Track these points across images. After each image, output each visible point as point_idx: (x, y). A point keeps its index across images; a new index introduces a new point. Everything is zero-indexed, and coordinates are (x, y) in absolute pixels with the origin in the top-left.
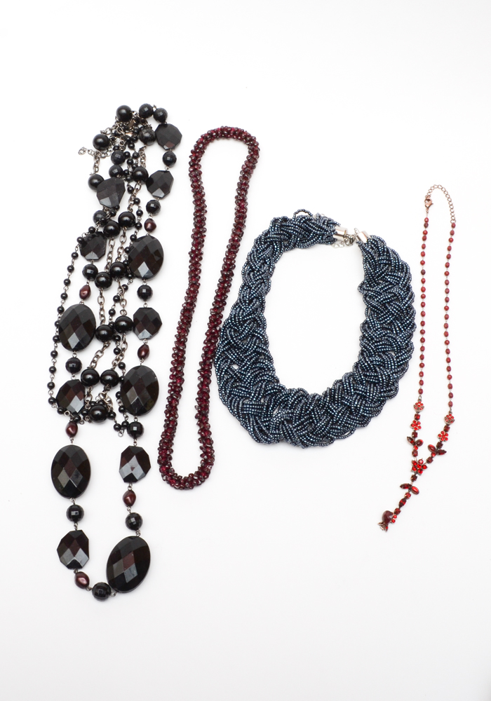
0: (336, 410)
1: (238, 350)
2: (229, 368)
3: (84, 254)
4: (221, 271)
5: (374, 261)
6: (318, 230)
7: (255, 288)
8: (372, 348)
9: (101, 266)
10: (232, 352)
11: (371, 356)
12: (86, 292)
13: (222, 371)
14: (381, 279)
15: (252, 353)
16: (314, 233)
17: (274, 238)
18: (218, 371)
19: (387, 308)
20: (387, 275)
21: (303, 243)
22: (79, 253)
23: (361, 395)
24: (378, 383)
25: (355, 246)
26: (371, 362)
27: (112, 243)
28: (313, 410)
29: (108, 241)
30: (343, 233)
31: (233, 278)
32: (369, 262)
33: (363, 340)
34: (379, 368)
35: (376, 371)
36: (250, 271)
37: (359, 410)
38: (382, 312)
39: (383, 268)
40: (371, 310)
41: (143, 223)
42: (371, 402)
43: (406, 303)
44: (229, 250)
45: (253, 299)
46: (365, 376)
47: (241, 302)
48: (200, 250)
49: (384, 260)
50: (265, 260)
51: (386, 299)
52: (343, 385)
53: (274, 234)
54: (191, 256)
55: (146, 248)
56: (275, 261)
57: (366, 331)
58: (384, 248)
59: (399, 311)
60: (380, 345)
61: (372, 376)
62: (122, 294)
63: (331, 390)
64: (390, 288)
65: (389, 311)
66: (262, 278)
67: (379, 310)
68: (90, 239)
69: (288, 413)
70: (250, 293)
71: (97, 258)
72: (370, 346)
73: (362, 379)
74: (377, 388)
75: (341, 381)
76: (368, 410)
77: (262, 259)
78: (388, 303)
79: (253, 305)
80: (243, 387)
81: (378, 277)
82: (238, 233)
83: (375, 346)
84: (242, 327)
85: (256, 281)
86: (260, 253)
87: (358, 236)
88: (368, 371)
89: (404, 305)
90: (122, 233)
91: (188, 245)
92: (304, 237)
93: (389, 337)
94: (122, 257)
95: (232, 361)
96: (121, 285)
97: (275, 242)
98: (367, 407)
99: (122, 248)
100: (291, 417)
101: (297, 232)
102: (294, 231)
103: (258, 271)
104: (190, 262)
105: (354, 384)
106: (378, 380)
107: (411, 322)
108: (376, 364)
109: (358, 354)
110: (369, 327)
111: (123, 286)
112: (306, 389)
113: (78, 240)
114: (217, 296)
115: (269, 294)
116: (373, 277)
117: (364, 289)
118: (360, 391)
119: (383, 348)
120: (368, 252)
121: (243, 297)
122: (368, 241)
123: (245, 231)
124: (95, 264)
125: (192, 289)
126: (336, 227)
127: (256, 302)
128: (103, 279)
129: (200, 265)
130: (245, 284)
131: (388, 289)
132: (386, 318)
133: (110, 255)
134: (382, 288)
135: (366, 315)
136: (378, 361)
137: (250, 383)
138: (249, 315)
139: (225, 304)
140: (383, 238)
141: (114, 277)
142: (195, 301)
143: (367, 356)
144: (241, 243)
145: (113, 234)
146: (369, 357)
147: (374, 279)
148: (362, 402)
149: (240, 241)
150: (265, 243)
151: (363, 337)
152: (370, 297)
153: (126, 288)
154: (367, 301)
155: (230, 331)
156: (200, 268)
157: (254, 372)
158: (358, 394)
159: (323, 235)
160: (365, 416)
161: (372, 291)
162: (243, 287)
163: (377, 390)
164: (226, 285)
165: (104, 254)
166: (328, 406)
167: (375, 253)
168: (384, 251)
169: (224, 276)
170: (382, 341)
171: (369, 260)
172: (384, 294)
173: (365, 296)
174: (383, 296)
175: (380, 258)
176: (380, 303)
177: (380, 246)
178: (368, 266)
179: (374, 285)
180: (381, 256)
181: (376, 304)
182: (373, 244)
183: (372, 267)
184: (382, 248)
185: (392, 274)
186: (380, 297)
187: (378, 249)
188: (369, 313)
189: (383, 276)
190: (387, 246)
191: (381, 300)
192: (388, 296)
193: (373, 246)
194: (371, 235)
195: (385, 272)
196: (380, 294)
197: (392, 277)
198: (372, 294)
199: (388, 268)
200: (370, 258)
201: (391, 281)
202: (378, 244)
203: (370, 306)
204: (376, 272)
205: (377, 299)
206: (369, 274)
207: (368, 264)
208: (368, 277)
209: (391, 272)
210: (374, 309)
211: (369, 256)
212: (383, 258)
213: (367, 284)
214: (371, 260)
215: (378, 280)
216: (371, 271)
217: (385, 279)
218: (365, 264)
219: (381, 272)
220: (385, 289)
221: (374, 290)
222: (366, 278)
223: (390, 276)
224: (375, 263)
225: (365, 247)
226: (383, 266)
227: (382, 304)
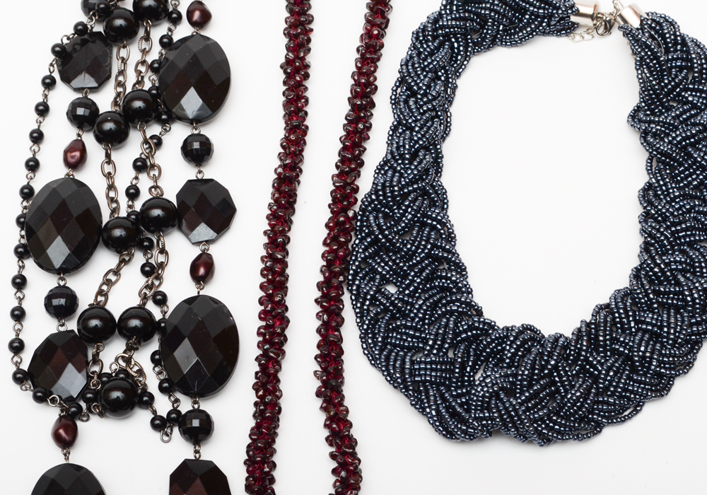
0: (602, 363)
1: (395, 254)
2: (378, 291)
3: (67, 79)
4: (349, 99)
5: (659, 62)
6: (539, 8)
7: (421, 128)
8: (666, 237)
9: (105, 100)
10: (383, 260)
11: (664, 254)
12: (77, 154)
13: (365, 299)
14: (673, 100)
15: (422, 260)
16: (532, 13)
17: (452, 27)
18: (356, 299)
19: (690, 155)
20: (686, 90)
21: (510, 35)
22: (56, 75)
23: (651, 333)
24: (684, 307)
25: (617, 34)
26: (667, 265)
27: (123, 53)
28: (555, 367)
29: (115, 50)
30: (590, 11)
31: (374, 111)
32: (647, 64)
33: (646, 221)
34: (684, 276)
35: (678, 283)
36: (409, 97)
37: (650, 363)
38: (681, 164)
39: (676, 76)
40: (659, 161)
41: (184, 12)
42: (673, 346)
44: (363, 55)
45: (417, 151)
46: (657, 293)
47: (393, 157)
48: (303, 59)
49: (676, 60)
50: (436, 72)
51: (688, 138)
52: (613, 314)
53: (452, 19)
54: (285, 72)
55: (195, 61)
56: (457, 74)
57: (650, 203)
58: (676, 36)
60: (682, 230)
61: (670, 292)
62: (151, 154)
63: (588, 325)
64: (692, 116)
65: (695, 161)
66: (434, 109)
67: (674, 159)
68: (78, 47)
69: (507, 376)
70: (411, 139)
71: (94, 84)
72: (662, 234)
73: (650, 300)
74: (682, 317)
75: (608, 306)
76: (669, 363)
77: (430, 71)
78: (692, 145)
79: (420, 163)
80: (410, 328)
81: (667, 95)
82: (379, 21)
83: (673, 233)
84: (399, 208)
85: (422, 114)
86: (425, 60)
87: (621, 16)
88: (661, 283)
90: (141, 33)
91: (278, 49)
92: (512, 22)
93: (699, 212)
94: (146, 80)
95: (383, 277)
96: (148, 137)
97: (455, 36)
98: (665, 355)
99: (143, 62)
100: (513, 383)
101: (497, 12)
102: (491, 10)
103: (425, 94)
104: (285, 83)
105: (634, 312)
106: (684, 300)
108: (676, 270)
109: (638, 250)
110: (656, 195)
111: (153, 137)
112: (538, 326)
113: (54, 51)
114: (345, 148)
115: (448, 140)
116: (658, 96)
117: (640, 121)
118: (648, 324)
119: (689, 236)
120: (645, 46)
121: (398, 148)
122: (641, 24)
123: (392, 16)
124: (92, 96)
125: (292, 137)
127: (425, 155)
128: (109, 126)
129: (306, 89)
130: (399, 123)
131: (689, 118)
132: (691, 175)
133: (121, 78)
134: (678, 116)
135: (649, 170)
136: (681, 263)
137: (423, 319)
138: (412, 183)
139: (362, 164)
140: (672, 16)
141: (133, 122)
142: (301, 161)
143: (657, 253)
144: (386, 41)
145: (124, 35)
146: (661, 258)
147: (660, 100)
148: (654, 346)
149: (383, 36)
150: (435, 38)
151: (646, 217)
152: (655, 135)
153: (158, 142)
154: (649, 144)
155: (376, 218)
156: (307, 94)
157: (431, 297)
158: (645, 331)
159: (551, 16)
160: (660, 375)
161: (658, 123)
162: (394, 129)
163: (683, 321)
164: (361, 126)
165: (109, 77)
166: (586, 359)
167: (659, 47)
168: (676, 43)
169: (355, 108)
170: (685, 222)
171: (648, 61)
172: (682, 127)
173: (644, 135)
174: (680, 132)
175: (670, 57)
176: (676, 145)
177: (666, 33)
178: (646, 74)
179: (660, 111)
180: (671, 52)
181: (668, 149)
182: (654, 29)
183: (655, 75)
184: (672, 37)
185: (696, 87)
186: (674, 135)
187: (664, 38)
188: (653, 168)
189: (677, 92)
190: (681, 31)
191: (678, 139)
192: (691, 132)
193: (653, 33)
194: (647, 12)
195: (681, 84)
196: (673, 128)
197: (696, 93)
198: (657, 130)
199: (686, 75)
200: (649, 57)
201: (695, 102)
202: (663, 30)
203: (654, 153)
204: (663, 84)
205: (668, 139)
206: (649, 90)
207: (645, 70)
208: (646, 95)
209: (694, 84)
210: (663, 158)
211: (647, 52)
212: (675, 56)
213: (646, 111)
214: (652, 60)
215: (668, 101)
216: (654, 83)
217: (682, 98)
218: (640, 69)
219: (673, 84)
220: (683, 119)
221: (662, 122)
222: (643, 98)
223: (692, 93)
224: (661, 66)
225: (637, 36)
226: (677, 72)
227: (679, 148)
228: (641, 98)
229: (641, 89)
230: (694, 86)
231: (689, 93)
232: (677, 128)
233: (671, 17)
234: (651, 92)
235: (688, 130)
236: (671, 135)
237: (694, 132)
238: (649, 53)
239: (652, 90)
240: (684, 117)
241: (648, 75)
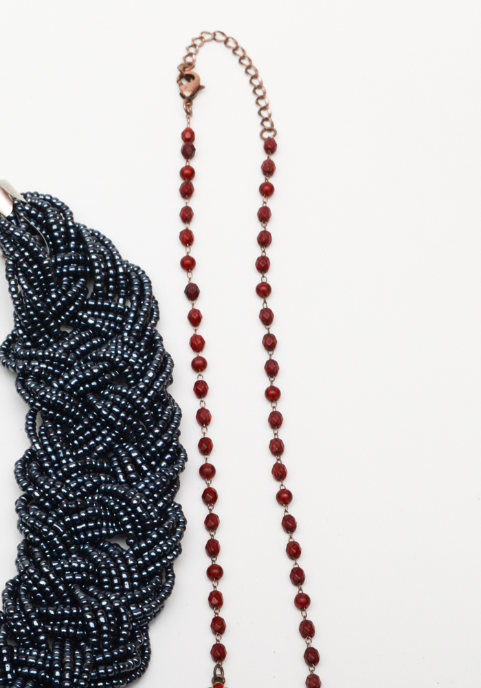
5: (41, 267)
8: (57, 532)
11: (56, 557)
14: (66, 323)
19: (91, 407)
20: (84, 308)
23: (37, 680)
24: (86, 638)
26: (59, 574)
32: (24, 271)
33: (26, 509)
34: (85, 591)
35: (76, 602)
38: (78, 421)
39: (69, 287)
40: (44, 416)
43: (149, 387)
46: (45, 618)
49: (69, 263)
51: (87, 380)
57: (33, 481)
58: (67, 228)
59: (128, 413)
60: (81, 521)
61: (64, 616)
64: (94, 347)
65: (99, 416)
67: (67, 414)
72: (50, 527)
73: (34, 629)
74: (83, 653)
78: (95, 391)
81: (56, 316)
83: (67, 526)
88: (50, 603)
89: (144, 393)
93: (106, 493)
105: (10, 649)
106: (85, 627)
107: (168, 444)
108: (73, 581)
109: (15, 553)
110: (42, 470)
116: (41, 317)
117: (17, 357)
118: (31, 666)
119: (92, 529)
120: (18, 243)
122: (14, 211)
131: (89, 351)
132: (93, 436)
134: (72, 349)
135: (31, 431)
136: (79, 570)
140: (62, 197)
143: (44, 557)
146: (49, 562)
147: (46, 324)
151: (25, 504)
152: (38, 378)
154: (29, 391)
158: (28, 677)
161: (42, 359)
163: (83, 660)
167: (42, 243)
168: (68, 239)
170: (85, 508)
171: (25, 265)
172: (79, 365)
173: (22, 378)
174: (76, 372)
175: (59, 260)
176: (70, 392)
177: (53, 224)
178: (22, 285)
179: (46, 341)
180: (61, 251)
181: (57, 397)
182: (34, 217)
183: (36, 286)
184: (62, 229)
185: (99, 303)
186: (66, 377)
187: (50, 231)
188: (37, 427)
189: (70, 312)
190: (76, 220)
191: (73, 383)
192: (92, 371)
193: (32, 223)
194: (25, 192)
195: (76, 299)
196: (66, 366)
197: (100, 313)
198: (41, 369)
199: (84, 285)
200: (26, 259)
201: (98, 326)
202: (47, 218)
203: (38, 404)
204: (49, 300)
205: (58, 383)
206: (28, 310)
207: (21, 279)
208: (24, 318)
209: (96, 300)
210: (51, 412)
211: (23, 252)
212: (66, 258)
213: (25, 341)
214: (30, 265)
215: (58, 326)
216: (35, 298)
217: (80, 321)
218: (13, 278)
219: (63, 299)
220: (81, 351)
221: (48, 357)
222: (19, 322)
223: (93, 312)
224: (45, 273)
225: (8, 228)
226: (70, 281)
227: (74, 396)
228: (16, 322)
229: (16, 308)
230: (96, 303)
231: (89, 313)
232: (71, 366)
233: (61, 200)
234: (32, 313)
235: (87, 368)
236: (63, 378)
237: (95, 371)
238: (27, 254)
239: (32, 309)
240: (83, 348)
241: (26, 287)
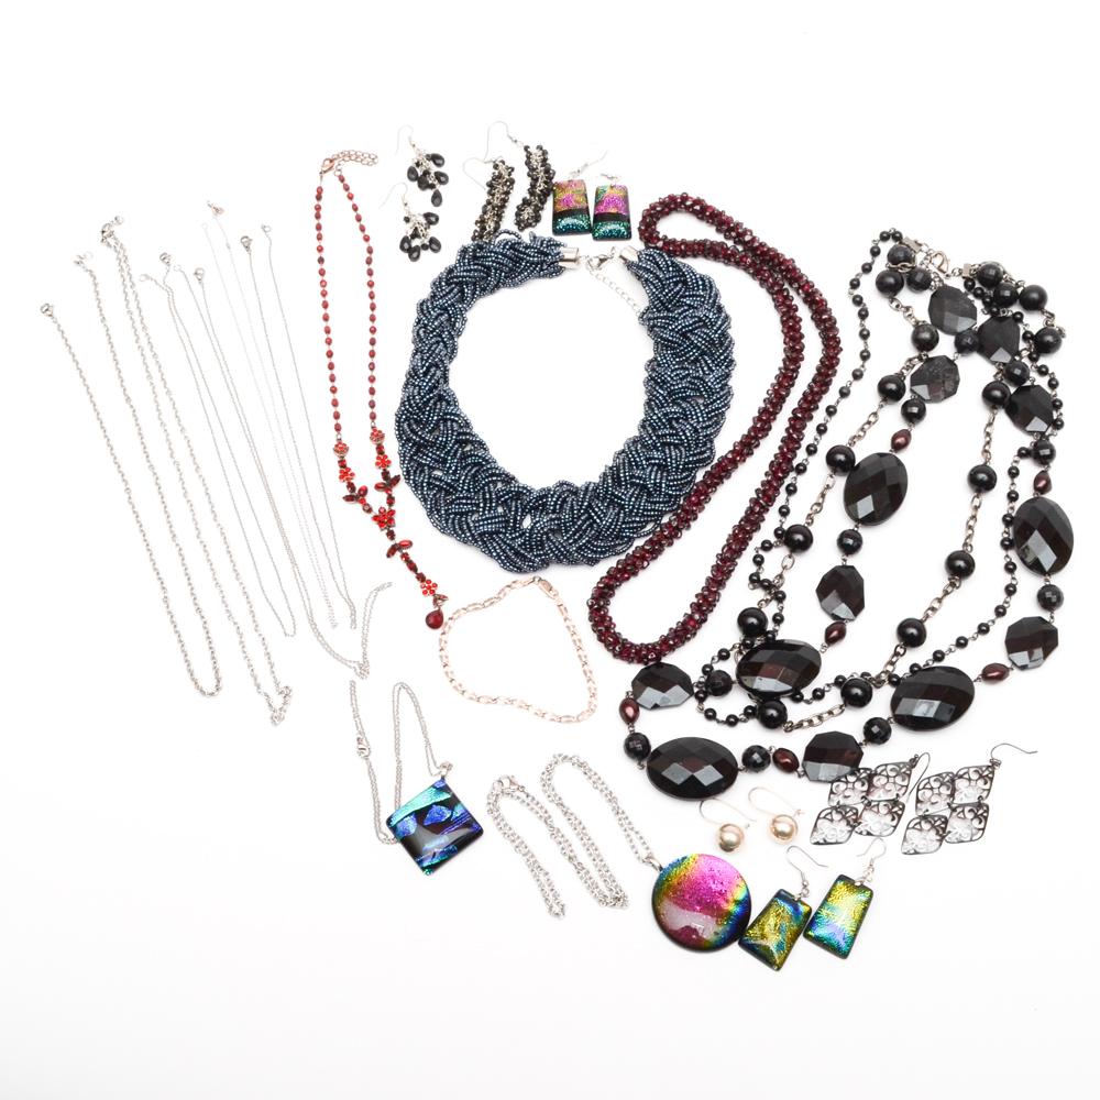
0: (627, 494)
1: (432, 447)
2: (430, 477)
5: (660, 281)
10: (424, 454)
13: (423, 487)
15: (454, 445)
18: (416, 490)
19: (689, 339)
23: (659, 465)
24: (681, 444)
26: (665, 415)
28: (590, 506)
34: (677, 422)
35: (674, 428)
37: (661, 487)
38: (681, 346)
40: (663, 345)
42: (676, 472)
43: (719, 329)
46: (658, 436)
51: (687, 326)
52: (627, 456)
59: (708, 341)
61: (669, 434)
63: (611, 468)
67: (674, 342)
69: (552, 520)
73: (654, 441)
74: (681, 452)
75: (623, 451)
76: (674, 486)
78: (690, 331)
79: (433, 377)
80: (462, 498)
83: (670, 391)
84: (424, 414)
85: (429, 340)
89: (716, 332)
93: (693, 378)
95: (430, 468)
98: (671, 481)
100: (558, 525)
102: (493, 262)
105: (644, 452)
106: (681, 440)
107: (726, 358)
108: (672, 418)
112: (570, 480)
117: (649, 319)
118: (655, 459)
119: (682, 393)
121: (414, 368)
126: (561, 249)
127: (436, 370)
132: (689, 352)
135: (656, 351)
136: (675, 413)
137: (468, 491)
138: (431, 391)
147: (664, 304)
148: (662, 474)
150: (448, 286)
152: (659, 327)
154: (654, 333)
155: (409, 425)
157: (469, 471)
158: (654, 465)
160: (671, 496)
161: (663, 318)
166: (613, 494)
172: (682, 319)
173: (651, 329)
174: (681, 323)
176: (677, 333)
183: (658, 289)
186: (676, 325)
188: (658, 349)
195: (680, 292)
196: (675, 320)
203: (659, 340)
204: (664, 293)
205: (671, 328)
210: (666, 343)
211: (649, 276)
214: (654, 280)
221: (667, 316)
238: (652, 275)
